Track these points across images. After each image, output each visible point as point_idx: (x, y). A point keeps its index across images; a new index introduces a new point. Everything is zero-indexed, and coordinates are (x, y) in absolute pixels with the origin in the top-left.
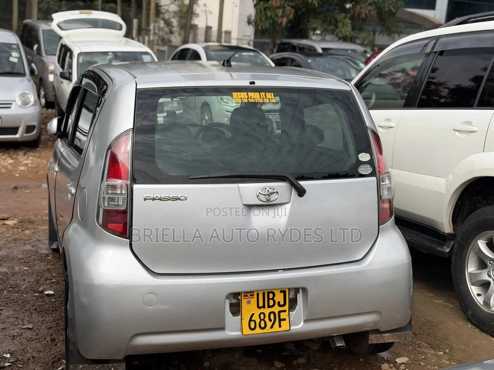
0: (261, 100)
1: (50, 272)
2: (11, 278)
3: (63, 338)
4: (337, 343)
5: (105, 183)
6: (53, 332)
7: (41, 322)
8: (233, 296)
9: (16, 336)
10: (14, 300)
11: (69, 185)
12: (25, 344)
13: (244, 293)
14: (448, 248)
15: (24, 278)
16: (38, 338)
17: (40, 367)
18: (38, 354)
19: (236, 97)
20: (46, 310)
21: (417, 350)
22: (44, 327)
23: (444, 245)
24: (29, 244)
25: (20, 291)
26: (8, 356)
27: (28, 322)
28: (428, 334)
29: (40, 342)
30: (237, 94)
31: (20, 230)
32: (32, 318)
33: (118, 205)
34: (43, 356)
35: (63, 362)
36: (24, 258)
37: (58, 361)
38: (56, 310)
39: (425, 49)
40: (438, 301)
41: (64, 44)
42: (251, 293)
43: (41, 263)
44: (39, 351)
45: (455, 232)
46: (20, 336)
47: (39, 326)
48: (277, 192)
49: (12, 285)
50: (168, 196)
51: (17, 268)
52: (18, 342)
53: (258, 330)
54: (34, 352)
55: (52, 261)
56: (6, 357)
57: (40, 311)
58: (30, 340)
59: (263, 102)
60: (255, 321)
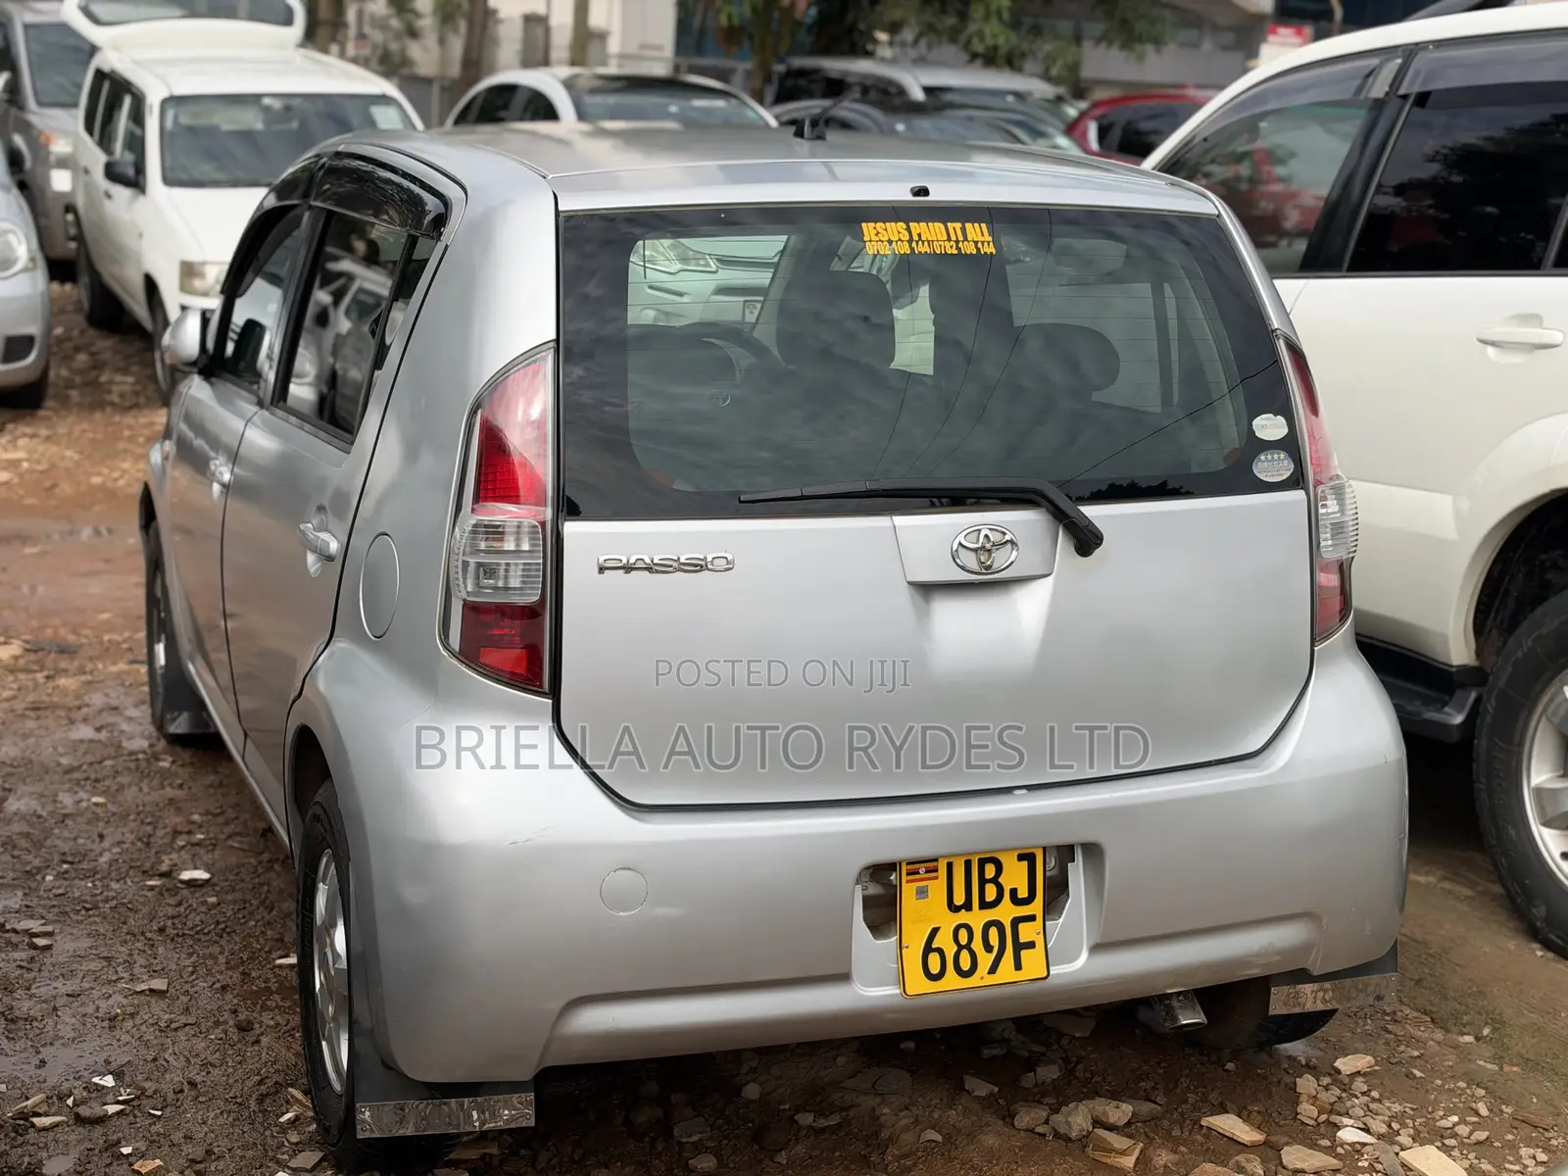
0: (951, 247)
1: (178, 810)
2: (56, 831)
3: (272, 1018)
4: (1180, 1017)
5: (469, 519)
6: (235, 1001)
7: (190, 969)
8: (871, 875)
9: (121, 1018)
10: (85, 901)
11: (310, 525)
12: (155, 1042)
13: (908, 864)
14: (1460, 711)
15: (100, 829)
16: (193, 1022)
17: (222, 1113)
18: (204, 1074)
19: (874, 238)
20: (197, 933)
21: (1390, 1032)
22: (205, 985)
23: (1445, 704)
24: (85, 720)
25: (97, 873)
26: (109, 1081)
27: (149, 972)
28: (1418, 982)
29: (203, 1036)
30: (875, 228)
31: (40, 677)
32: (155, 958)
33: (506, 589)
34: (224, 1079)
35: (293, 1096)
36: (81, 766)
37: (277, 1092)
38: (228, 930)
39: (1368, 85)
40: (1422, 879)
41: (106, 68)
42: (929, 864)
43: (141, 781)
44: (206, 1065)
45: (1481, 663)
46: (132, 1015)
47: (186, 982)
48: (1011, 542)
49: (64, 854)
50: (676, 558)
51: (67, 800)
52: (133, 1037)
53: (952, 980)
54: (191, 1068)
55: (176, 775)
56: (103, 1087)
57: (178, 935)
58: (166, 1029)
59: (956, 252)
60: (940, 951)
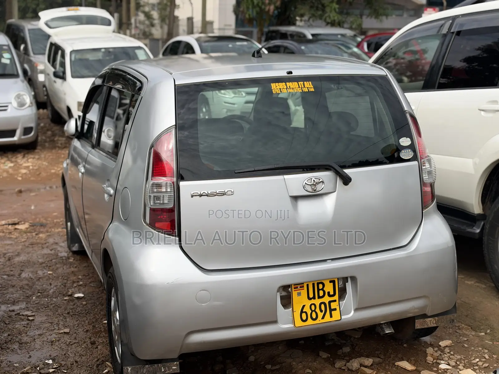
0: (300, 90)
1: (75, 275)
2: (37, 283)
3: (102, 340)
4: (386, 331)
5: (151, 182)
6: (90, 335)
7: (77, 325)
8: (283, 289)
9: (54, 342)
10: (45, 305)
11: (105, 185)
12: (65, 349)
13: (294, 285)
14: (478, 228)
15: (50, 282)
16: (77, 342)
17: (85, 371)
18: (80, 358)
19: (275, 88)
20: (79, 314)
21: (457, 333)
22: (81, 330)
23: (474, 226)
24: (47, 247)
25: (49, 296)
26: (50, 362)
27: (64, 326)
28: (467, 316)
29: (80, 346)
30: (275, 85)
31: (34, 234)
32: (66, 322)
33: (163, 203)
34: (86, 360)
35: (107, 365)
36: (45, 262)
37: (103, 364)
38: (89, 312)
39: (441, 29)
40: (469, 283)
42: (301, 285)
43: (64, 266)
44: (81, 356)
45: (484, 213)
46: (58, 341)
47: (75, 330)
48: (323, 182)
49: (39, 290)
50: (215, 192)
51: (40, 273)
52: (58, 347)
53: (309, 321)
54: (76, 357)
55: (75, 264)
56: (49, 364)
57: (73, 315)
58: (70, 344)
59: (302, 91)
60: (306, 313)
